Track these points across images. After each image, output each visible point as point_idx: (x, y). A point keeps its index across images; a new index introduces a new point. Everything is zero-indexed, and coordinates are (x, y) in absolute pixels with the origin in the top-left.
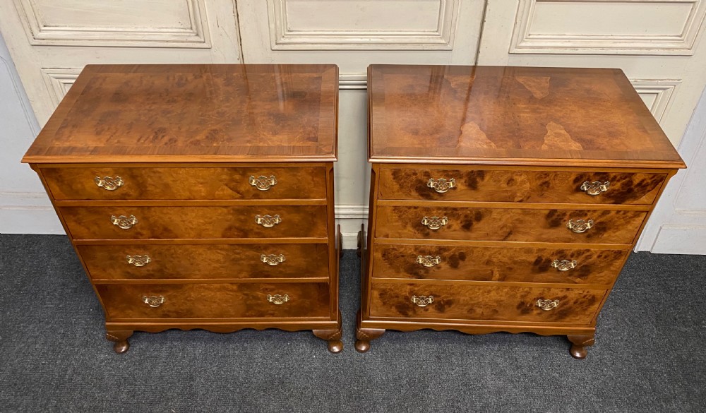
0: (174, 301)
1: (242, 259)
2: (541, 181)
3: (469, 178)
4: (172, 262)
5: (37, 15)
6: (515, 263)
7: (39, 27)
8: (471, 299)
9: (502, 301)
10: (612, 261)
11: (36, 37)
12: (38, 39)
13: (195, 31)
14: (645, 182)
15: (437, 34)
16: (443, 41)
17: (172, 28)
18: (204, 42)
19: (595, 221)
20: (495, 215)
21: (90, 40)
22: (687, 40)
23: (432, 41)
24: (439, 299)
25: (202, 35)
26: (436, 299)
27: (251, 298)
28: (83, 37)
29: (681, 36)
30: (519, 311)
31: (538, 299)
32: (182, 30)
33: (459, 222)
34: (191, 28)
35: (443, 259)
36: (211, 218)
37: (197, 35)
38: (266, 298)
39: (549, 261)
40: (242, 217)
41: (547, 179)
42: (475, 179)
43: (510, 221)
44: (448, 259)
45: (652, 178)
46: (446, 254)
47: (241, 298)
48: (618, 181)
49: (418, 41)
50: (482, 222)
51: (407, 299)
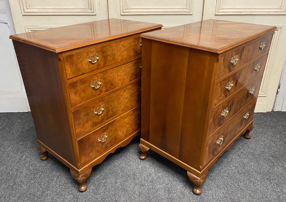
5: (27, 2)
7: (27, 8)
11: (25, 11)
12: (26, 12)
13: (90, 8)
15: (186, 8)
16: (189, 11)
17: (81, 7)
18: (94, 12)
21: (47, 12)
22: (283, 8)
23: (184, 11)
25: (93, 9)
28: (44, 11)
29: (280, 7)
32: (85, 8)
34: (89, 7)
37: (91, 10)
49: (179, 11)
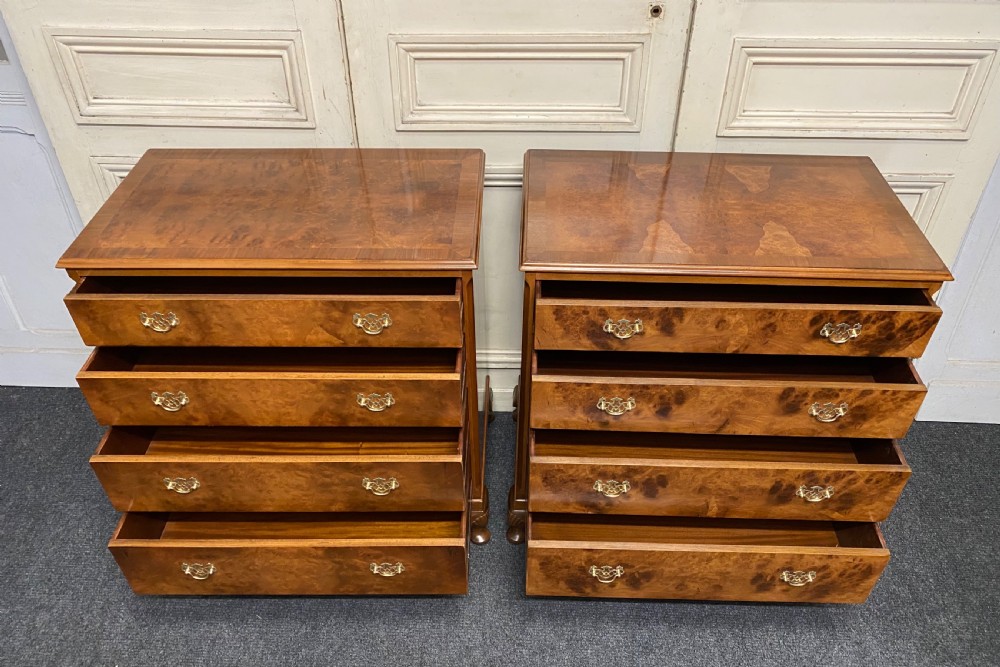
0: (229, 570)
1: (333, 484)
2: (765, 323)
3: (662, 319)
4: (230, 487)
6: (741, 490)
8: (681, 570)
9: (728, 573)
10: (887, 487)
14: (912, 325)
19: (850, 404)
20: (704, 395)
24: (633, 570)
26: (627, 570)
27: (345, 567)
30: (754, 587)
31: (784, 569)
33: (651, 405)
35: (634, 485)
36: (293, 397)
38: (368, 568)
39: (793, 488)
40: (338, 396)
41: (772, 320)
42: (669, 319)
43: (726, 404)
44: (640, 485)
45: (921, 319)
46: (637, 477)
47: (330, 567)
48: (874, 322)
50: (685, 406)
51: (584, 570)
